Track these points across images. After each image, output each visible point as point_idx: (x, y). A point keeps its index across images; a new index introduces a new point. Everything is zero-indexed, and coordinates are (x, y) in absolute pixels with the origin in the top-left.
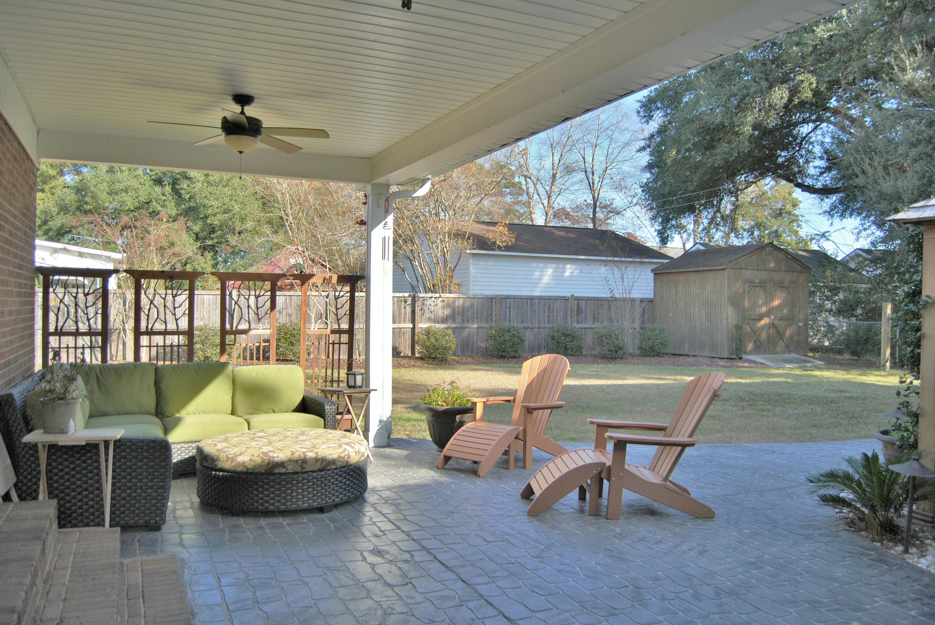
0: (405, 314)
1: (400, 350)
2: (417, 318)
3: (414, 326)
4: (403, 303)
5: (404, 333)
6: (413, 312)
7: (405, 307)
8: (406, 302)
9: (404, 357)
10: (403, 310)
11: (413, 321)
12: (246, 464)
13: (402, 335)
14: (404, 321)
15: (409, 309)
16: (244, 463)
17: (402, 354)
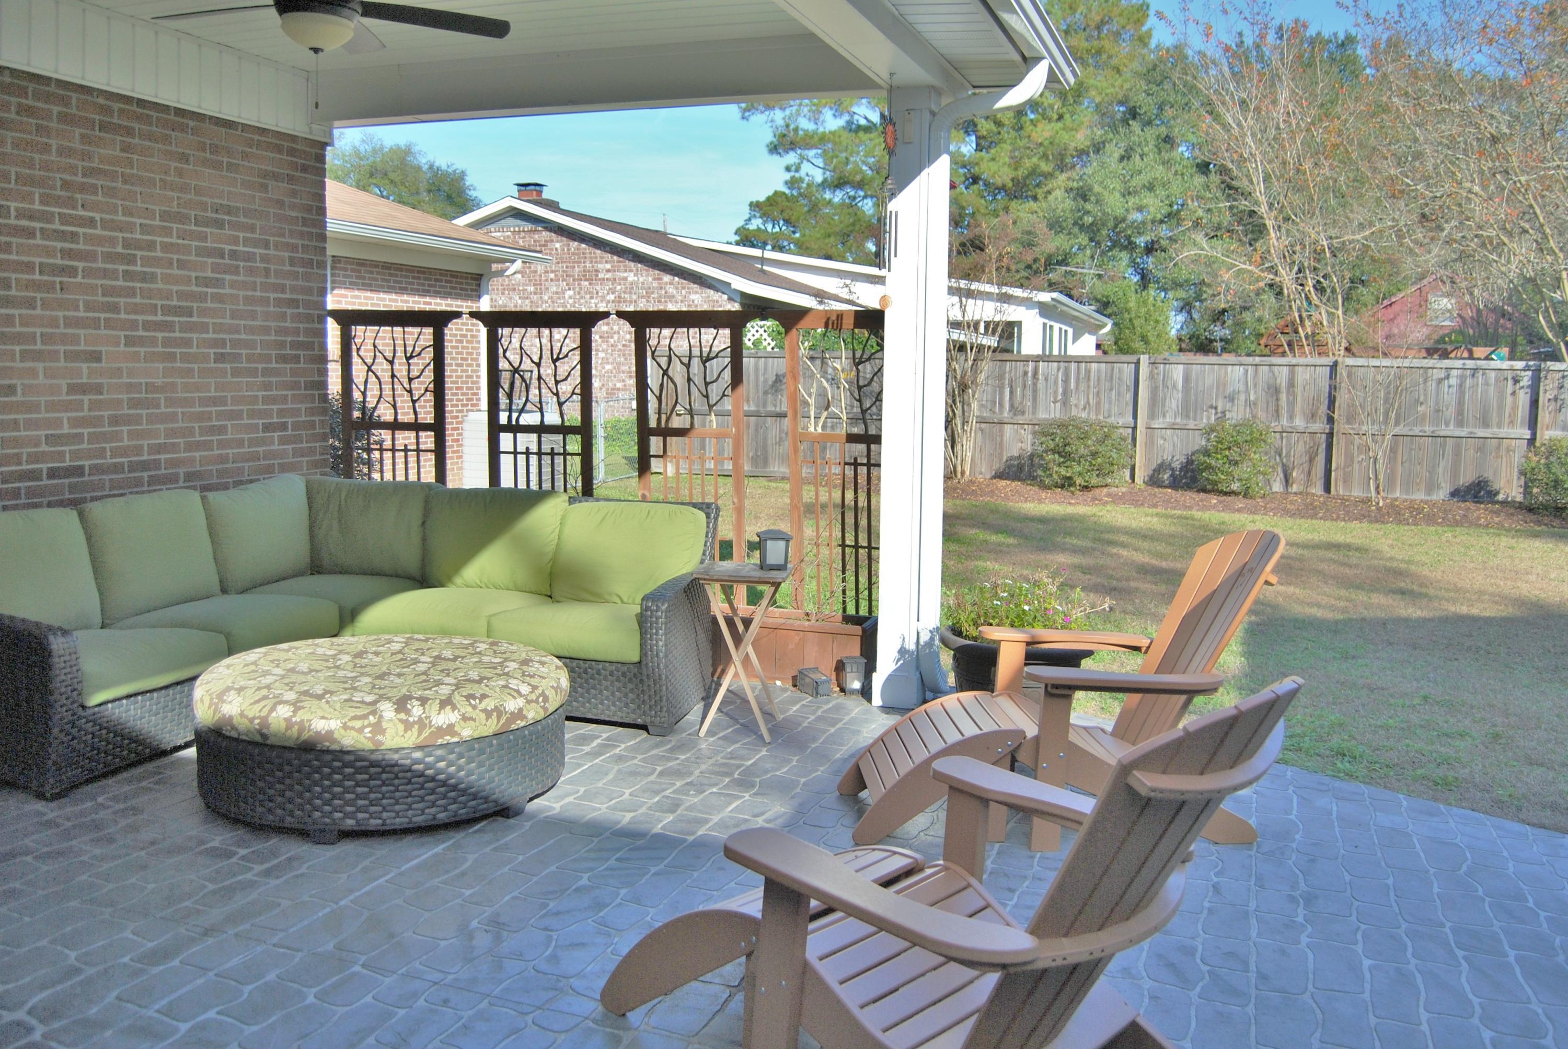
0: (1515, 407)
1: (1496, 487)
2: (1544, 416)
3: (1534, 435)
4: (1510, 382)
5: (1508, 450)
6: (1534, 403)
7: (1514, 393)
8: (1516, 381)
9: (1504, 503)
10: (1509, 400)
11: (1533, 423)
12: (235, 721)
13: (1503, 452)
14: (1512, 423)
15: (1524, 398)
16: (231, 718)
17: (1501, 497)
